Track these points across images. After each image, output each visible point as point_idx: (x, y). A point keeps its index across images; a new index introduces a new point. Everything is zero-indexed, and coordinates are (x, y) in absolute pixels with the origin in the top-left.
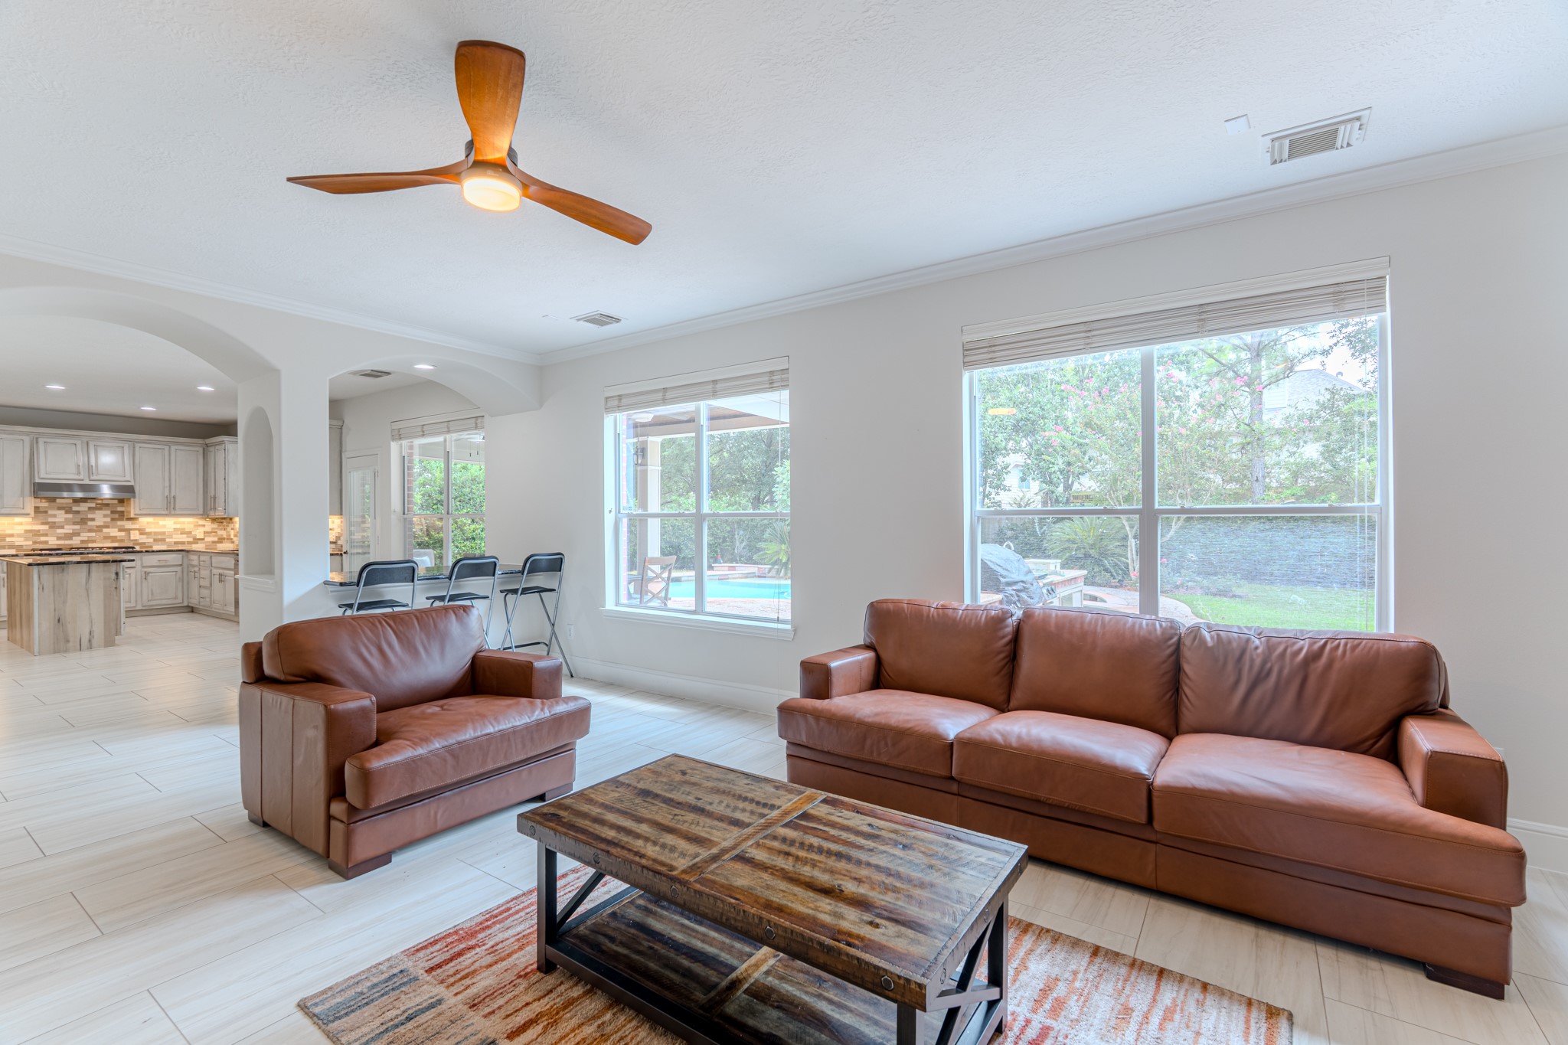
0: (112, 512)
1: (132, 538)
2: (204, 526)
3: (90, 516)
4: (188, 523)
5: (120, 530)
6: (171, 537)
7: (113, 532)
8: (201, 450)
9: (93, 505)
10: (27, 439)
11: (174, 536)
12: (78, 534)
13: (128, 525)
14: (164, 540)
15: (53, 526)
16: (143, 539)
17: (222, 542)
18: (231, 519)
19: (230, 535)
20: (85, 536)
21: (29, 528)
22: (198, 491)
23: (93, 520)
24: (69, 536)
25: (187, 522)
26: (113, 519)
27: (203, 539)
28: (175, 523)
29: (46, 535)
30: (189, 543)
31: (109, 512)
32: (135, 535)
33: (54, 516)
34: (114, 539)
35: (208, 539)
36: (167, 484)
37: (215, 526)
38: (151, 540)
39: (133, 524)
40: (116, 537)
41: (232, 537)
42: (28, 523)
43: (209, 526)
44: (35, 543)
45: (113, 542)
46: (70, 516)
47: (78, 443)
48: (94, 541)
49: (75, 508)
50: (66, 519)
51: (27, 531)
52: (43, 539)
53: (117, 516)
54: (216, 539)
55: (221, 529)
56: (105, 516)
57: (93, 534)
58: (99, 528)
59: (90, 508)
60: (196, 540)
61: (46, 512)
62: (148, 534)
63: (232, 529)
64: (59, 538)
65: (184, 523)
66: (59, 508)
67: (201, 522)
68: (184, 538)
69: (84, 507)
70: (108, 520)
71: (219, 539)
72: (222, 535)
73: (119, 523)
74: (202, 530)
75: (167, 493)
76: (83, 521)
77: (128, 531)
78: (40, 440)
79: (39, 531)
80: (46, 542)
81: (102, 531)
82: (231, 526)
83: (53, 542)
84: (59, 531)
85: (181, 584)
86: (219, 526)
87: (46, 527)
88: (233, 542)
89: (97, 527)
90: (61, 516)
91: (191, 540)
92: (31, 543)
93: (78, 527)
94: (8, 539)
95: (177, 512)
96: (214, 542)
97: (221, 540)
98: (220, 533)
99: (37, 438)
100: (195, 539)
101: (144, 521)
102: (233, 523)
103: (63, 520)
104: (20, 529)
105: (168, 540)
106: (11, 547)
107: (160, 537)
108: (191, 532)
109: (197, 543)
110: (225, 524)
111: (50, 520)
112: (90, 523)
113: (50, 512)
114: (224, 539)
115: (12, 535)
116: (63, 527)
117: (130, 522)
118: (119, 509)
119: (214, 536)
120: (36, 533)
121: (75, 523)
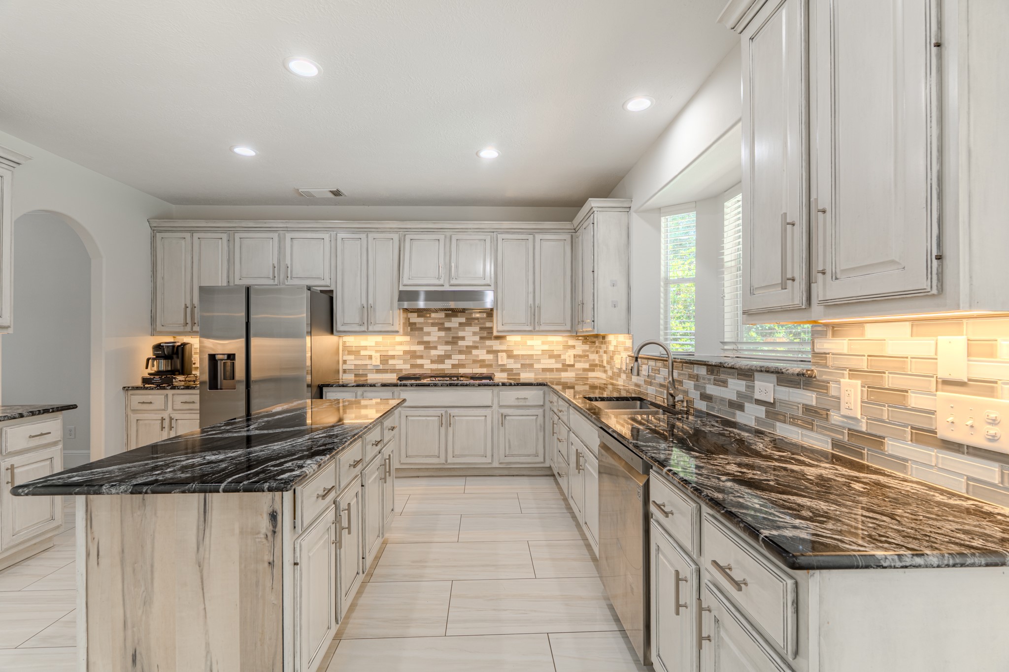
0: (481, 329)
1: (500, 363)
2: (574, 347)
3: (461, 334)
4: (558, 342)
5: (489, 352)
6: (539, 361)
7: (481, 354)
8: (568, 237)
9: (463, 320)
10: (396, 237)
11: (542, 361)
12: (449, 357)
13: (496, 345)
14: (531, 365)
15: (428, 346)
16: (511, 364)
17: (593, 370)
18: (604, 337)
19: (602, 361)
20: (457, 358)
21: (407, 348)
22: (565, 297)
23: (463, 338)
24: (441, 359)
25: (556, 342)
26: (481, 338)
27: (573, 366)
28: (543, 343)
29: (421, 357)
30: (558, 370)
31: (477, 329)
32: (503, 359)
33: (429, 334)
34: (482, 363)
35: (578, 365)
36: (531, 289)
37: (586, 347)
38: (519, 366)
39: (500, 344)
40: (483, 361)
41: (605, 364)
42: (407, 343)
43: (580, 347)
44: (413, 366)
45: (481, 367)
46: (442, 334)
47: (442, 237)
48: (463, 366)
49: (447, 325)
50: (439, 337)
51: (405, 352)
52: (419, 362)
53: (485, 334)
54: (587, 366)
55: (593, 352)
56: (475, 334)
57: (463, 357)
58: (468, 350)
59: (460, 324)
60: (566, 367)
61: (421, 329)
62: (515, 357)
63: (605, 352)
64: (432, 362)
65: (552, 342)
66: (433, 325)
67: (571, 342)
68: (552, 364)
69: (454, 322)
70: (477, 338)
71: (591, 365)
72: (594, 360)
73: (488, 343)
74: (572, 352)
75: (531, 302)
76: (454, 341)
77: (496, 352)
78: (407, 236)
79: (415, 352)
80: (421, 366)
81: (470, 353)
82: (604, 347)
83: (428, 366)
84: (433, 352)
85: (542, 433)
86: (590, 347)
87: (421, 348)
88: (605, 371)
89: (467, 347)
90: (434, 334)
91: (560, 366)
92: (408, 366)
93: (449, 348)
94: (391, 362)
95: (543, 328)
96: (585, 370)
97: (593, 367)
98: (593, 357)
99: (405, 235)
100: (564, 365)
101: (512, 339)
102: (605, 343)
103: (436, 339)
104: (399, 350)
105: (536, 366)
106: (393, 371)
107: (527, 362)
108: (559, 356)
109: (566, 371)
110: (597, 344)
111: (426, 339)
112: (461, 343)
113: (426, 329)
114: (596, 365)
115: (393, 357)
116: (435, 348)
117: (497, 342)
118: (488, 325)
119: (585, 362)
120: (414, 355)
121: (447, 343)
